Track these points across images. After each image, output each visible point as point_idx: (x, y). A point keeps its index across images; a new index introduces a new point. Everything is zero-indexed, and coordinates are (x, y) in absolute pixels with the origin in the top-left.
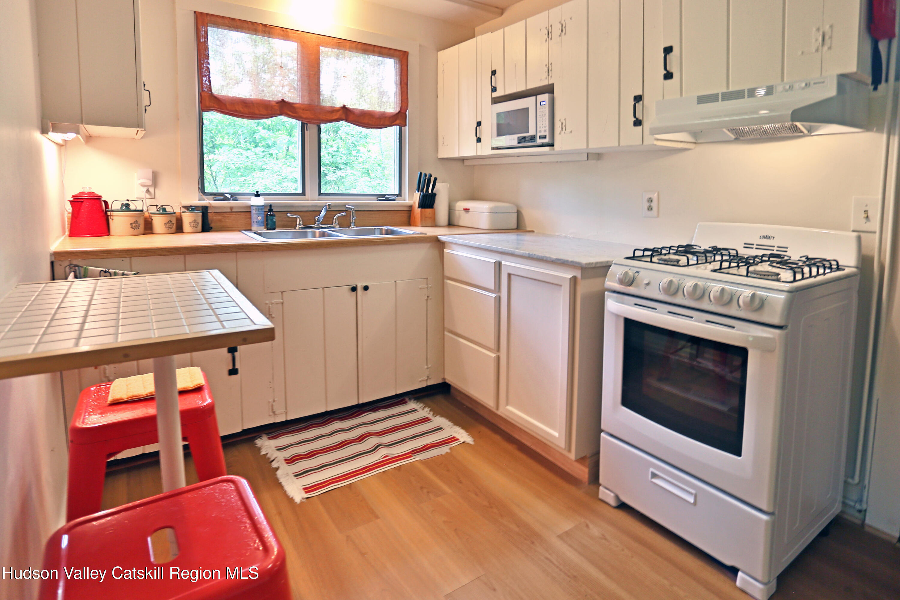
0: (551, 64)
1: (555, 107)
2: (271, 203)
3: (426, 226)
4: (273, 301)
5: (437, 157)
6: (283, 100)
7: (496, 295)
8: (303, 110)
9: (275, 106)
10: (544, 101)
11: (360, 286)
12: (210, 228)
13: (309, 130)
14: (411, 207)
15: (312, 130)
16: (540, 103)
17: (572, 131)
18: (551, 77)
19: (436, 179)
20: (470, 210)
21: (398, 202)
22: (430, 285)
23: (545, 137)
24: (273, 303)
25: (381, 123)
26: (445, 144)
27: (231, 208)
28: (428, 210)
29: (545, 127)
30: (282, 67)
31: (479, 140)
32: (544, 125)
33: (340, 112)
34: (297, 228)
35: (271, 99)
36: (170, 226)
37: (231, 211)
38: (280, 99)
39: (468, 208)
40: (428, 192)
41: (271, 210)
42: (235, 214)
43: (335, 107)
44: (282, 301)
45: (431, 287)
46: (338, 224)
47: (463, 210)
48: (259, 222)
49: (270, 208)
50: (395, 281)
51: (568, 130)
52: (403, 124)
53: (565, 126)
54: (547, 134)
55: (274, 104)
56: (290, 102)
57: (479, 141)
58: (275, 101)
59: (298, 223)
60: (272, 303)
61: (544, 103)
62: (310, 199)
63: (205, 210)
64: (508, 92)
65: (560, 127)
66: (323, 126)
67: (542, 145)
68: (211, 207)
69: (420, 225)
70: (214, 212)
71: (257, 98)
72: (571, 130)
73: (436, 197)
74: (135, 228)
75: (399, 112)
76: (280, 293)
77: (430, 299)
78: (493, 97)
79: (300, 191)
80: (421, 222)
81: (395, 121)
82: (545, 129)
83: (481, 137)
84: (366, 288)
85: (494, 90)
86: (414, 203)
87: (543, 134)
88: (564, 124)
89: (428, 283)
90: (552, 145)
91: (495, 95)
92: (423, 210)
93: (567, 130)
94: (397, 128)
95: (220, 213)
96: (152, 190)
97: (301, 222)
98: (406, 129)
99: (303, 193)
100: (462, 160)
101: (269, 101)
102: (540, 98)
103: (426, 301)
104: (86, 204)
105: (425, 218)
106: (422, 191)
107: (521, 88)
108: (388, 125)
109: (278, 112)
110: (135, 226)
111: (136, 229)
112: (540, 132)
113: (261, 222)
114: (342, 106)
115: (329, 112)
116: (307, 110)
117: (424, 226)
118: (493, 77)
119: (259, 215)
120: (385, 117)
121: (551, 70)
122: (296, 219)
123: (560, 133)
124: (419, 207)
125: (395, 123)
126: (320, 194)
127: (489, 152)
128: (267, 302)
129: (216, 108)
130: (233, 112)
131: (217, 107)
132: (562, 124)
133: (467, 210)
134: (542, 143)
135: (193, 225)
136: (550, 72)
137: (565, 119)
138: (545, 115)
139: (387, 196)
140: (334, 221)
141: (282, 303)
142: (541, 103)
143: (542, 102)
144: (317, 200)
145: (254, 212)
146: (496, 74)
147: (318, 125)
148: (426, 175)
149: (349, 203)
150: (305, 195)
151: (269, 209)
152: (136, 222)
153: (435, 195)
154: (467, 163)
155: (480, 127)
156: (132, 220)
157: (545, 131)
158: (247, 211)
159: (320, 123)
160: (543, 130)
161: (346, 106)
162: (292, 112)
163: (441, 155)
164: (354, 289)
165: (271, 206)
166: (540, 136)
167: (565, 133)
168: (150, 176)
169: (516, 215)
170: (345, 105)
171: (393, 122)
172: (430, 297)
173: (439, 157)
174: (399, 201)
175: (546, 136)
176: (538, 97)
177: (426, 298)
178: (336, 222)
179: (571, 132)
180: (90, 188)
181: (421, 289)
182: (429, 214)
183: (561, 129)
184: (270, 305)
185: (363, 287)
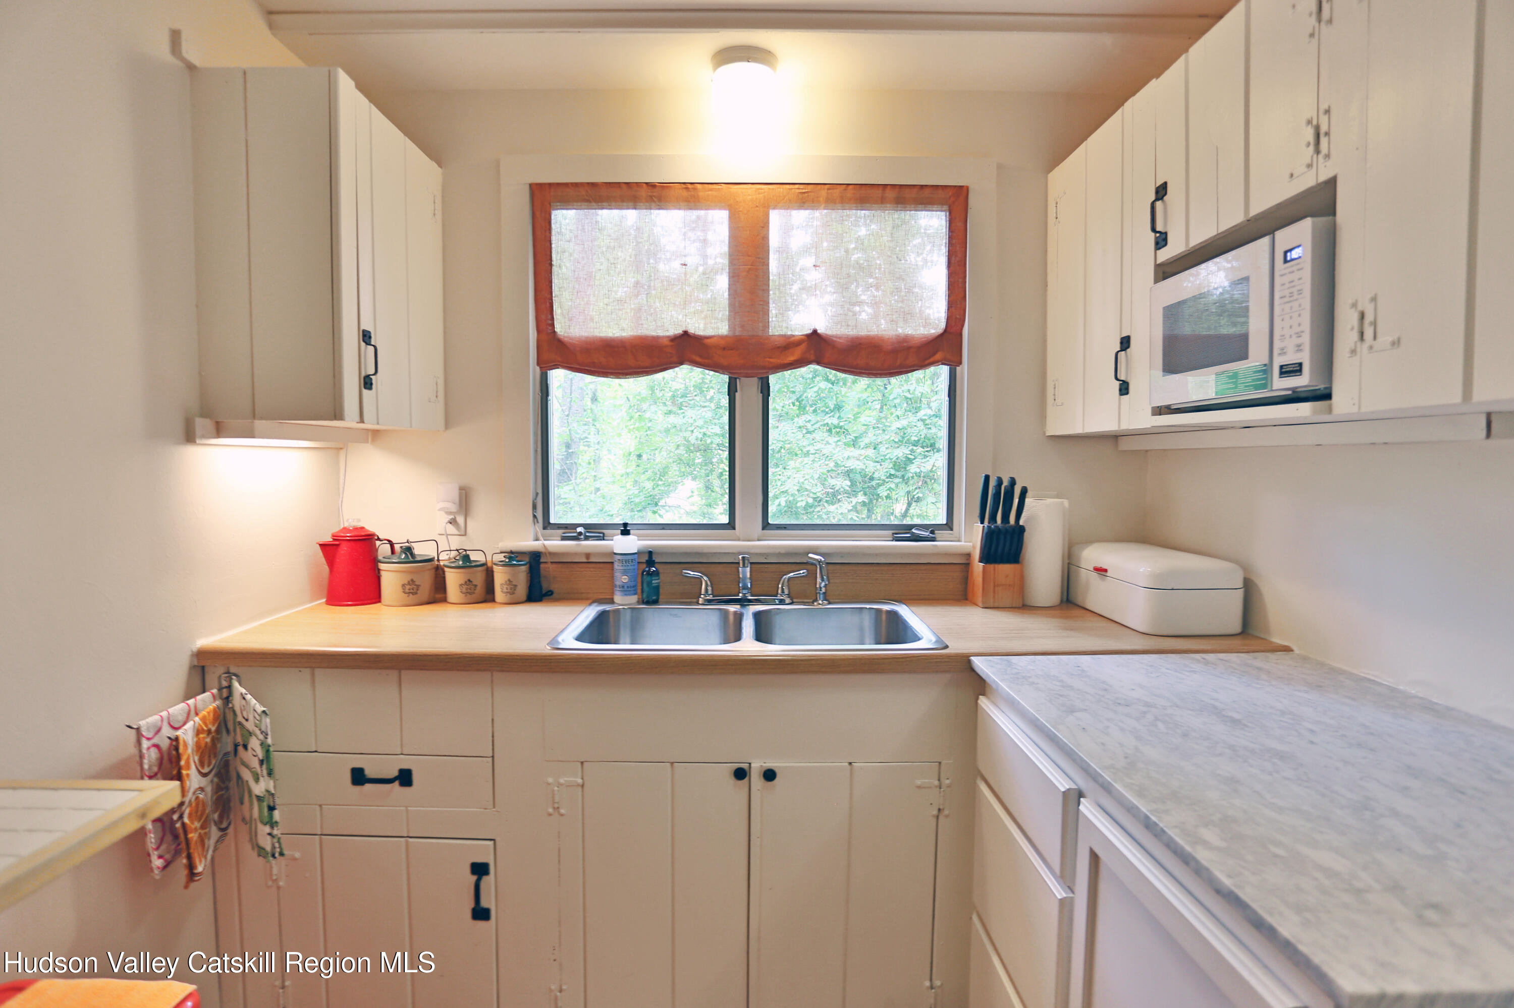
0: (1328, 112)
1: (1337, 262)
2: (651, 546)
3: (996, 605)
4: (562, 781)
5: (1044, 433)
6: (686, 333)
7: (1065, 895)
8: (724, 349)
9: (666, 346)
10: (1299, 246)
11: (758, 766)
12: (550, 593)
13: (741, 390)
14: (969, 555)
15: (749, 388)
16: (1286, 253)
17: (1399, 340)
18: (1328, 156)
19: (1024, 492)
20: (1108, 574)
21: (936, 546)
22: (948, 782)
23: (1295, 370)
24: (562, 785)
25: (898, 362)
26: (1059, 401)
27: (588, 555)
28: (1005, 569)
29: (1299, 335)
30: (685, 265)
31: (1124, 389)
32: (1296, 329)
33: (803, 347)
34: (700, 602)
35: (661, 333)
36: (469, 591)
37: (588, 561)
38: (679, 331)
39: (1105, 567)
40: (1009, 522)
41: (650, 562)
42: (593, 568)
43: (793, 336)
44: (580, 781)
45: (949, 786)
46: (789, 595)
47: (1092, 569)
48: (623, 587)
49: (649, 558)
50: (850, 763)
51: (1385, 339)
52: (954, 362)
53: (1374, 324)
54: (1305, 357)
55: (666, 342)
56: (698, 335)
57: (1124, 391)
58: (668, 337)
59: (703, 591)
60: (560, 785)
61: (1295, 254)
62: (741, 538)
63: (535, 559)
64: (1198, 237)
65: (1352, 329)
66: (773, 379)
67: (1295, 398)
68: (545, 553)
69: (980, 605)
70: (551, 562)
71: (635, 334)
72: (1395, 338)
73: (1026, 534)
74: (410, 593)
75: (945, 331)
76: (579, 765)
77: (947, 816)
78: (1159, 262)
79: (725, 519)
80: (983, 597)
81: (934, 354)
82: (1299, 341)
83: (1128, 380)
84: (770, 775)
85: (1161, 241)
86: (974, 547)
87: (1290, 358)
88: (1369, 318)
89: (942, 775)
90: (1326, 396)
91: (1165, 255)
92: (991, 567)
93: (1380, 339)
94: (944, 370)
95: (564, 562)
96: (460, 520)
97: (710, 588)
98: (963, 370)
99: (731, 525)
100: (1114, 438)
101: (658, 337)
102: (1284, 237)
103: (934, 820)
104: (344, 549)
105: (995, 586)
106: (993, 518)
107: (1233, 218)
108: (913, 366)
109: (675, 359)
110: (409, 590)
111: (411, 595)
112: (1283, 352)
113: (628, 587)
114: (810, 332)
115: (779, 347)
116: (732, 349)
117: (992, 605)
118: (1159, 204)
119: (625, 573)
120: (909, 348)
121: (1327, 134)
122: (699, 580)
123: (1353, 352)
124: (980, 561)
125: (932, 360)
126: (766, 525)
127: (1146, 421)
128: (550, 780)
129: (559, 361)
130: (587, 367)
131: (560, 359)
132: (1362, 316)
133: (1101, 571)
134: (1294, 390)
135: (507, 589)
136: (1324, 141)
137: (1374, 299)
138: (1300, 292)
139: (913, 530)
140: (780, 586)
141: (583, 786)
142: (1289, 254)
143: (1291, 250)
144: (756, 537)
145: (617, 566)
146: (1166, 194)
147: (761, 378)
148: (1000, 482)
149: (817, 547)
150: (734, 528)
151: (647, 561)
152: (412, 582)
153: (1022, 530)
154: (1124, 445)
155: (1128, 350)
156: (406, 579)
157: (1299, 349)
158: (607, 562)
159: (768, 373)
160: (1290, 344)
161: (819, 331)
162: (701, 357)
163: (1055, 427)
164: (740, 774)
165: (650, 553)
166: (1281, 367)
167: (1371, 347)
168: (455, 495)
169: (1240, 593)
170: (818, 329)
171: (930, 358)
172: (946, 812)
173: (1049, 433)
174: (944, 544)
175: (1300, 364)
176: (1279, 234)
177: (935, 812)
178: (783, 591)
179: (1396, 343)
180: (359, 520)
181: (919, 787)
182: (1007, 576)
183: (1355, 335)
184: (556, 788)
185: (763, 770)
